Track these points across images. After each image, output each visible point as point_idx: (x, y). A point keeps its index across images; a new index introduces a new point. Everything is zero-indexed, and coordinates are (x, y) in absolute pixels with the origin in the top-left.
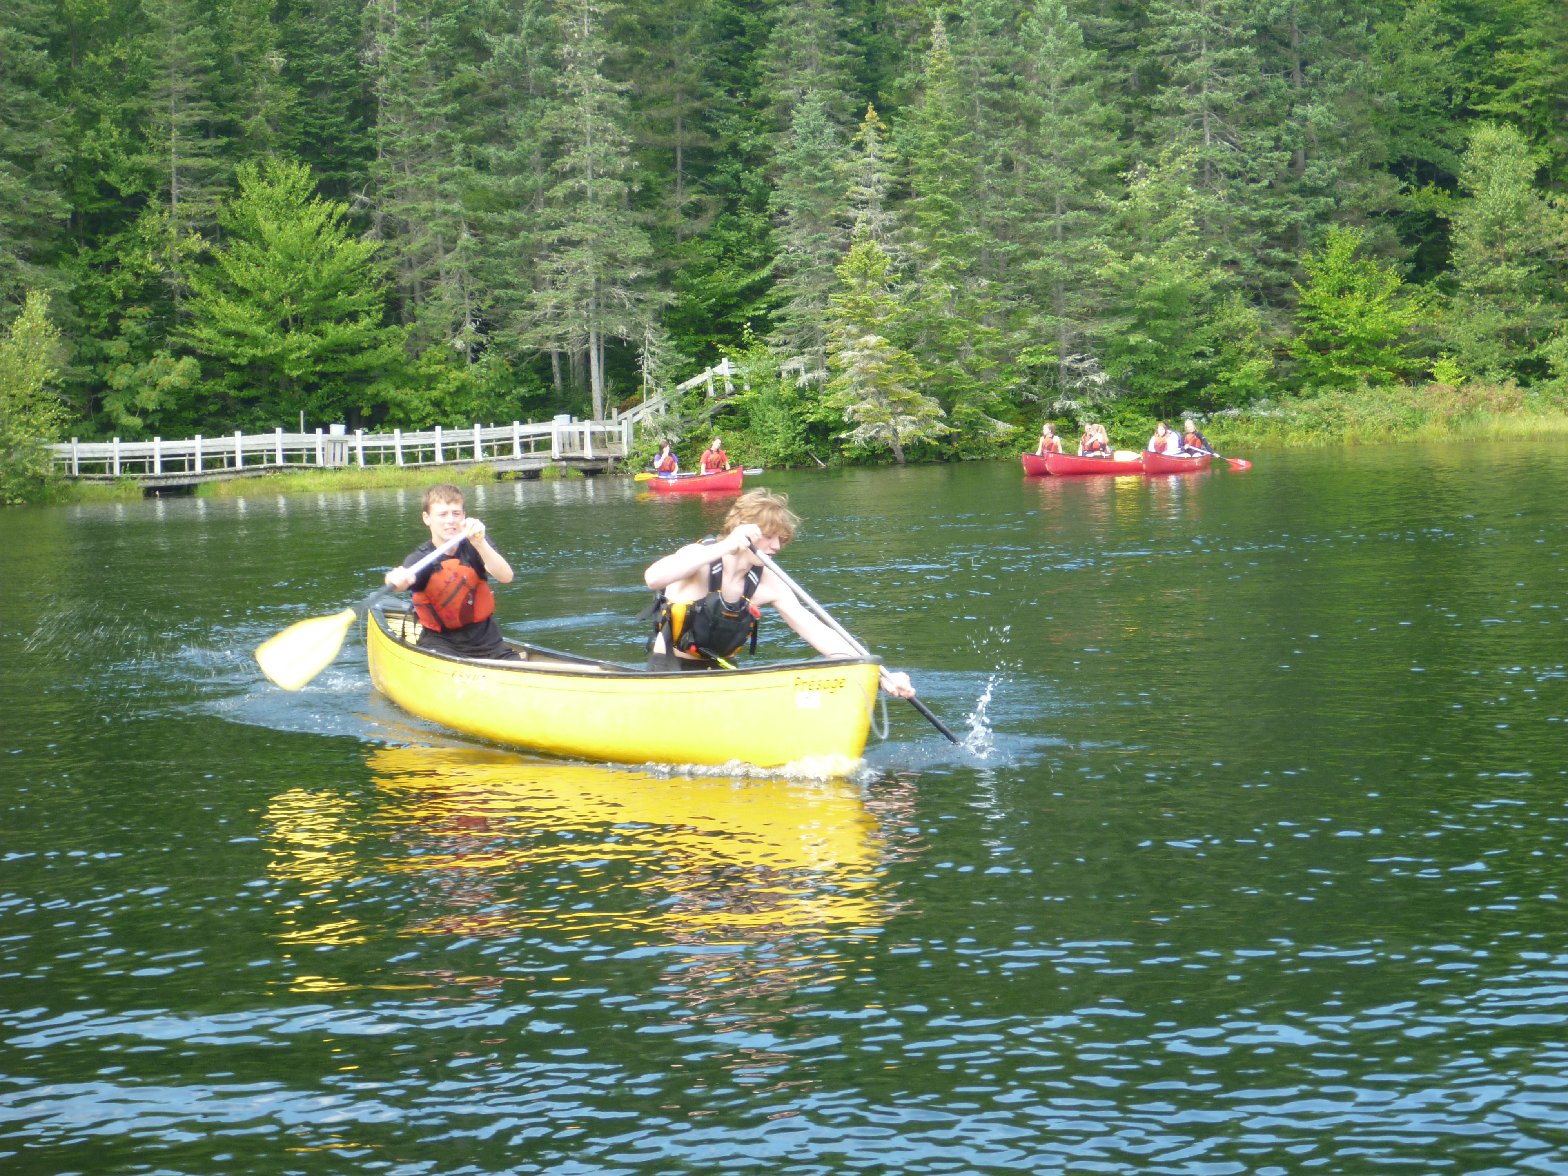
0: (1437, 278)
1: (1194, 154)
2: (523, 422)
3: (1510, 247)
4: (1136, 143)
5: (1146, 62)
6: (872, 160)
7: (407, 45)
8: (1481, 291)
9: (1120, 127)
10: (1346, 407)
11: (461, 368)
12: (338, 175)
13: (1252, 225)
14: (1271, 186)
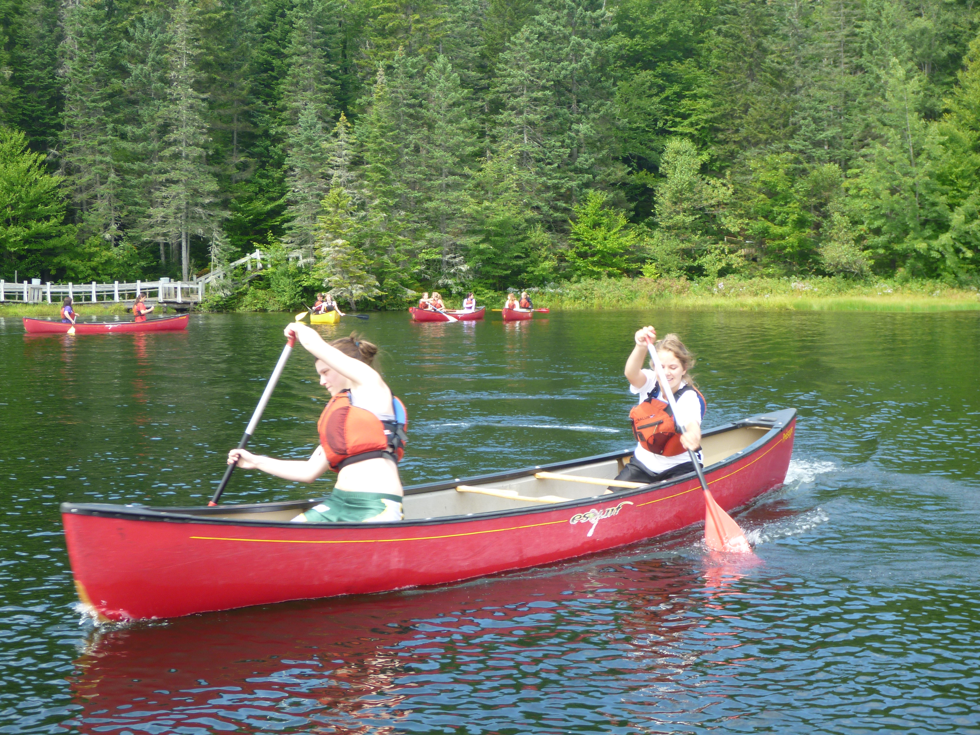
0: (646, 220)
1: (517, 148)
2: (143, 281)
3: (685, 205)
4: (487, 140)
5: (494, 97)
6: (343, 143)
7: (82, 68)
8: (669, 228)
9: (479, 132)
10: (595, 288)
11: (108, 249)
12: (41, 138)
13: (548, 188)
14: (559, 167)
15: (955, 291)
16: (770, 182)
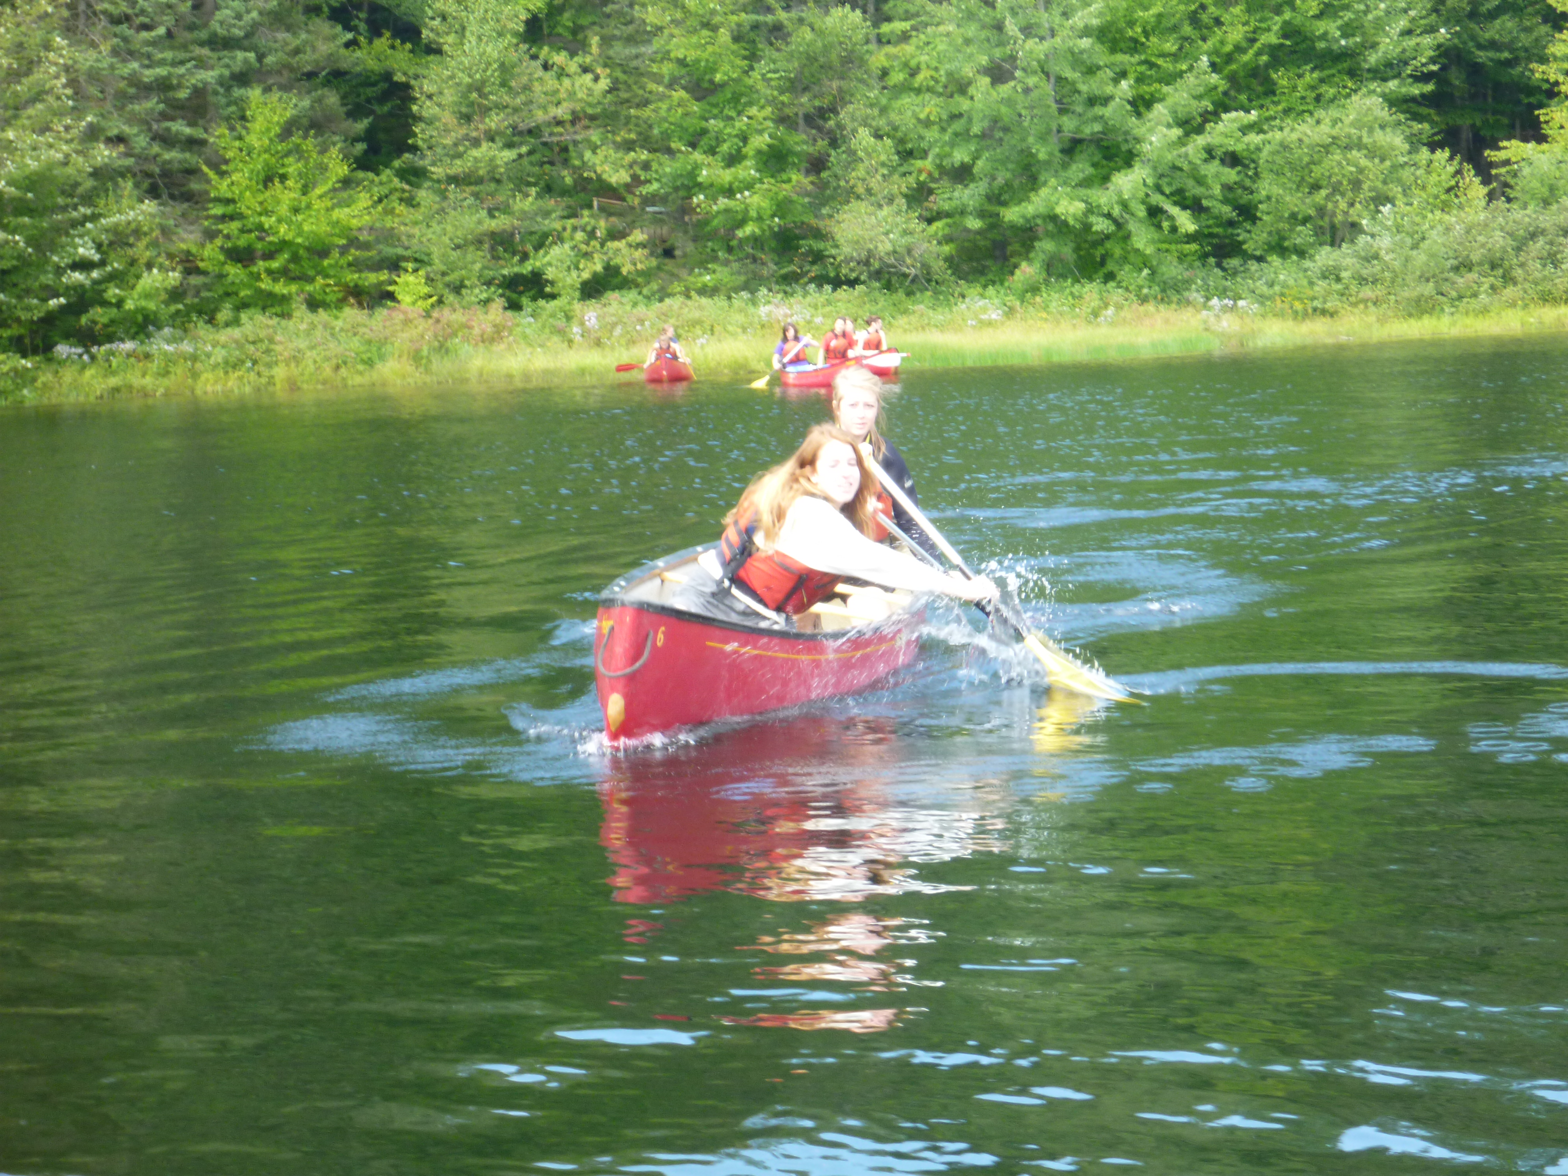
0: (397, 163)
3: (494, 121)
8: (456, 180)
10: (278, 338)
13: (146, 89)
14: (169, 34)
15: (1150, 307)
16: (697, 61)
